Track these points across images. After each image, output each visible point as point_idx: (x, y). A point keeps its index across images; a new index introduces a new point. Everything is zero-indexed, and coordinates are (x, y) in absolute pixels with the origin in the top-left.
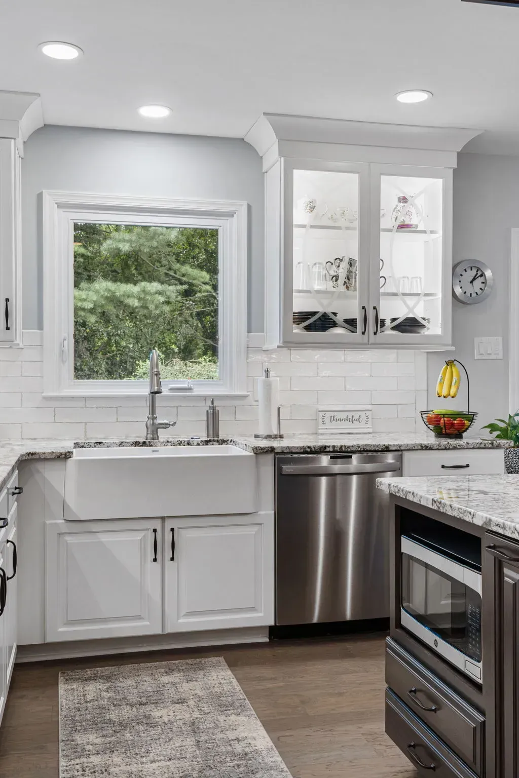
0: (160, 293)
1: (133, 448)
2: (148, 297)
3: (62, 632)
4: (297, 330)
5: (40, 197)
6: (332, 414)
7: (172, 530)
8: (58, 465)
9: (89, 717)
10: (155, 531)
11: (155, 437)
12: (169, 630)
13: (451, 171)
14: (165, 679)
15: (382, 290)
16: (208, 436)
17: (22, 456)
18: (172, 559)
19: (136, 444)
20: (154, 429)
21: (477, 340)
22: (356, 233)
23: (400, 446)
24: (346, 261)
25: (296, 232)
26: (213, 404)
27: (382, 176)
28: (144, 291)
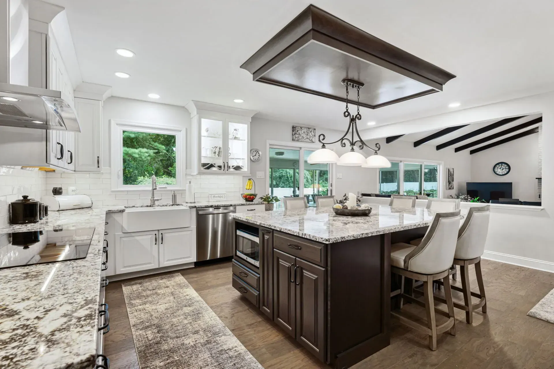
0: (147, 153)
1: (146, 208)
2: (142, 154)
3: (121, 270)
4: (202, 169)
5: (110, 121)
6: (214, 195)
7: (162, 234)
8: (120, 214)
9: (135, 295)
10: (156, 234)
11: (154, 204)
12: (161, 266)
13: (250, 123)
14: (161, 281)
15: (229, 157)
16: (173, 203)
17: (106, 211)
18: (162, 243)
19: (147, 206)
20: (154, 201)
21: (257, 172)
22: (221, 139)
23: (235, 204)
24: (218, 148)
25: (202, 138)
26: (174, 193)
27: (230, 123)
28: (140, 152)
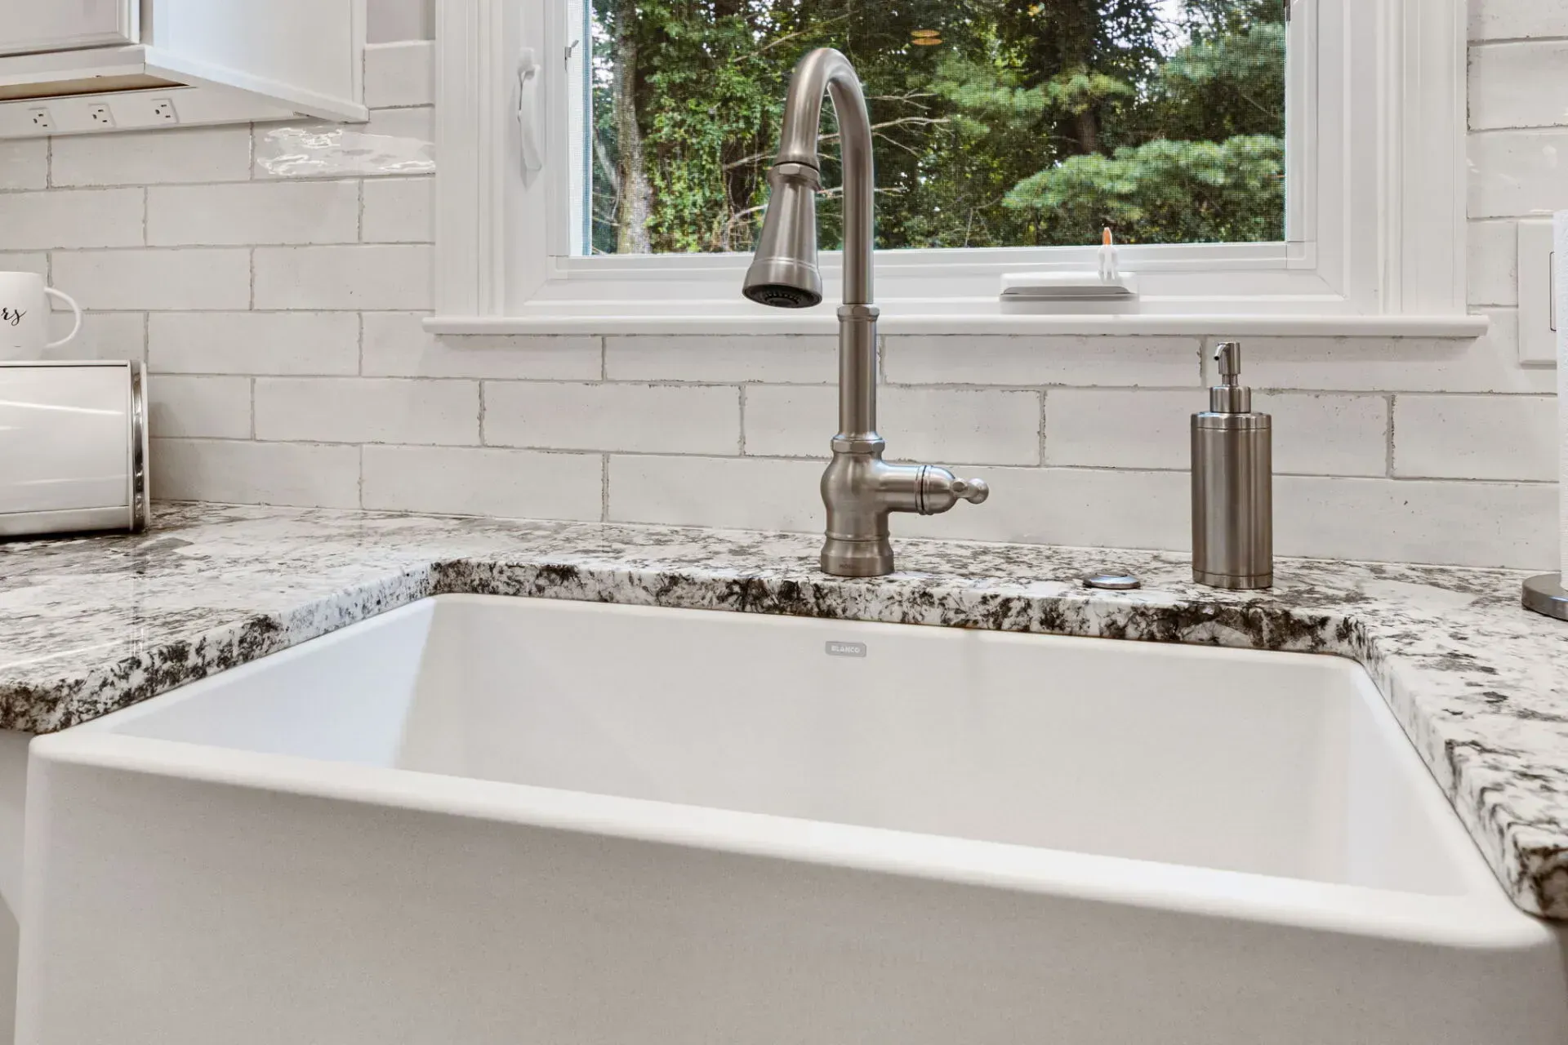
1: (729, 617)
11: (866, 561)
19: (747, 595)
20: (867, 512)
26: (1230, 376)
